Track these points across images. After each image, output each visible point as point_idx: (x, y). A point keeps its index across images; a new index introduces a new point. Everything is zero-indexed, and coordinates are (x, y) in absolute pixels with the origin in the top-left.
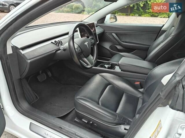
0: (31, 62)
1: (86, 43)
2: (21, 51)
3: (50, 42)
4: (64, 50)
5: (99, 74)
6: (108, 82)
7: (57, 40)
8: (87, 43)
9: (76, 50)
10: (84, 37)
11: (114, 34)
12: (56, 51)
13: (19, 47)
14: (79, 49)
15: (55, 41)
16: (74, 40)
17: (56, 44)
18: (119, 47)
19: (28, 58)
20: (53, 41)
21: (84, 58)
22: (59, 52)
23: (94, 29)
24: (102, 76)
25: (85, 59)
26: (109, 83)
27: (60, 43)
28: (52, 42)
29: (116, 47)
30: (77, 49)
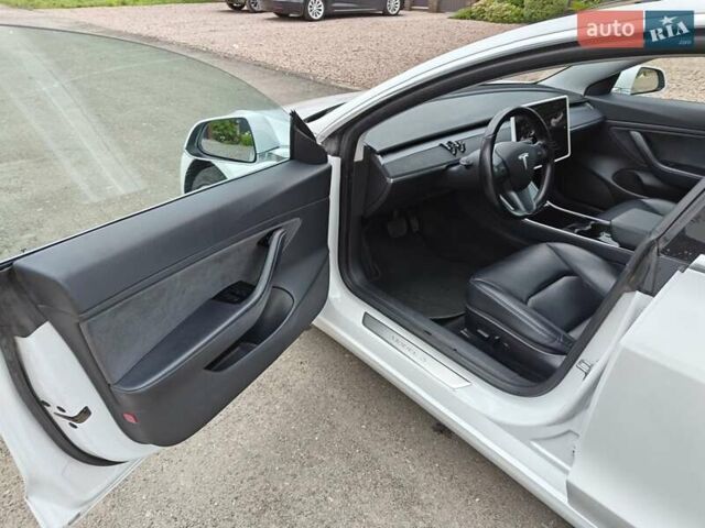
0: (394, 184)
1: (524, 157)
2: (379, 157)
3: (435, 144)
4: (468, 166)
5: (550, 244)
6: (566, 268)
7: (454, 139)
8: (526, 155)
9: (496, 170)
10: (525, 138)
11: (636, 135)
12: (447, 167)
13: (378, 150)
14: (503, 168)
15: (450, 143)
16: (496, 146)
17: (451, 151)
18: (647, 179)
19: (392, 174)
20: (444, 141)
21: (510, 190)
22: (454, 168)
23: (560, 118)
24: (556, 251)
25: (514, 195)
26: (570, 272)
27: (460, 148)
28: (441, 145)
29: (639, 179)
30: (498, 167)
